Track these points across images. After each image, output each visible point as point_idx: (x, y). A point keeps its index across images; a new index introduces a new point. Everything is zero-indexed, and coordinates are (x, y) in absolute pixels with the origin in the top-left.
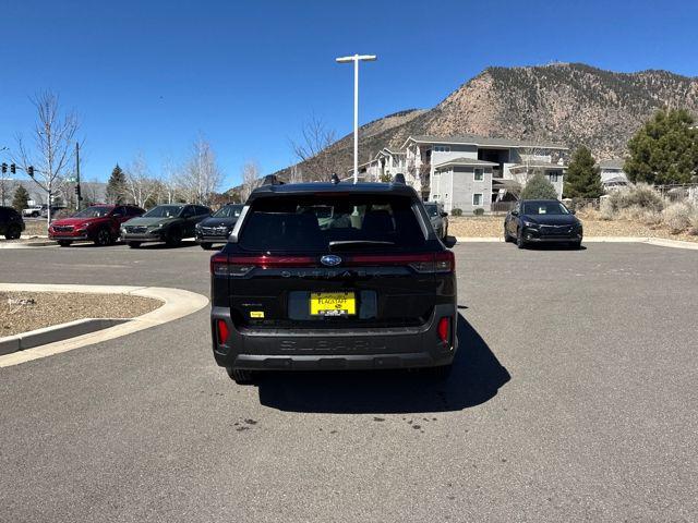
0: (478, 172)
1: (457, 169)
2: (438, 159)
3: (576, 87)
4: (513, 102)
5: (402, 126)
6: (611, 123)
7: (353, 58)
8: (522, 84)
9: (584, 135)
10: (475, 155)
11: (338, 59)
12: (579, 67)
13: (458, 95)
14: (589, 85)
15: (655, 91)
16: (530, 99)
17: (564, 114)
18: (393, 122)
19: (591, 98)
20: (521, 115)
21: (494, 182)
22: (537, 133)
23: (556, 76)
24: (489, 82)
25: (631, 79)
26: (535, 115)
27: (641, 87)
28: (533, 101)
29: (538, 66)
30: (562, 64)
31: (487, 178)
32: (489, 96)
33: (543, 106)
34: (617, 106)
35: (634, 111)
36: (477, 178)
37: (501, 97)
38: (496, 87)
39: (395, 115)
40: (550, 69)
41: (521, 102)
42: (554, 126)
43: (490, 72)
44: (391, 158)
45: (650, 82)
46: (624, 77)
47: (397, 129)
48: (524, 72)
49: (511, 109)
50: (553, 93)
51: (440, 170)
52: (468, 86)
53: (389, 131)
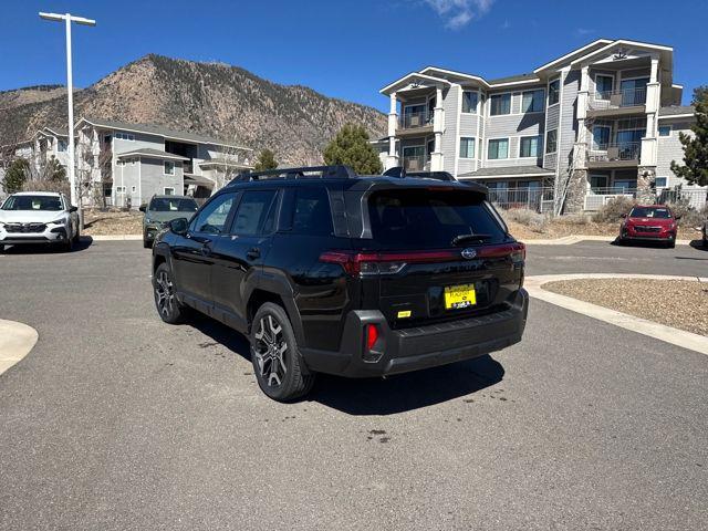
0: (168, 165)
1: (145, 160)
2: (120, 147)
3: (238, 89)
4: (178, 95)
5: (46, 102)
6: (271, 129)
7: (63, 17)
8: (187, 78)
9: (248, 138)
10: (162, 147)
11: (41, 14)
12: (240, 71)
13: (116, 79)
14: (249, 90)
15: (304, 105)
16: (195, 95)
17: (229, 115)
18: (33, 96)
19: (252, 102)
20: (187, 109)
21: (185, 178)
22: (203, 130)
23: (219, 76)
24: (151, 70)
25: (285, 91)
26: (201, 112)
27: (292, 99)
28: (198, 96)
29: (201, 62)
30: (224, 65)
31: (178, 173)
32: (152, 85)
33: (209, 104)
34: (274, 114)
35: (288, 120)
36: (168, 172)
37: (165, 88)
38: (159, 76)
39: (35, 88)
40: (213, 68)
41: (186, 97)
42: (220, 125)
43: (151, 59)
44: (56, 140)
45: (299, 97)
46: (278, 88)
47: (39, 105)
48: (189, 67)
49: (176, 103)
50: (217, 92)
51: (123, 160)
52: (127, 70)
53: (27, 106)
